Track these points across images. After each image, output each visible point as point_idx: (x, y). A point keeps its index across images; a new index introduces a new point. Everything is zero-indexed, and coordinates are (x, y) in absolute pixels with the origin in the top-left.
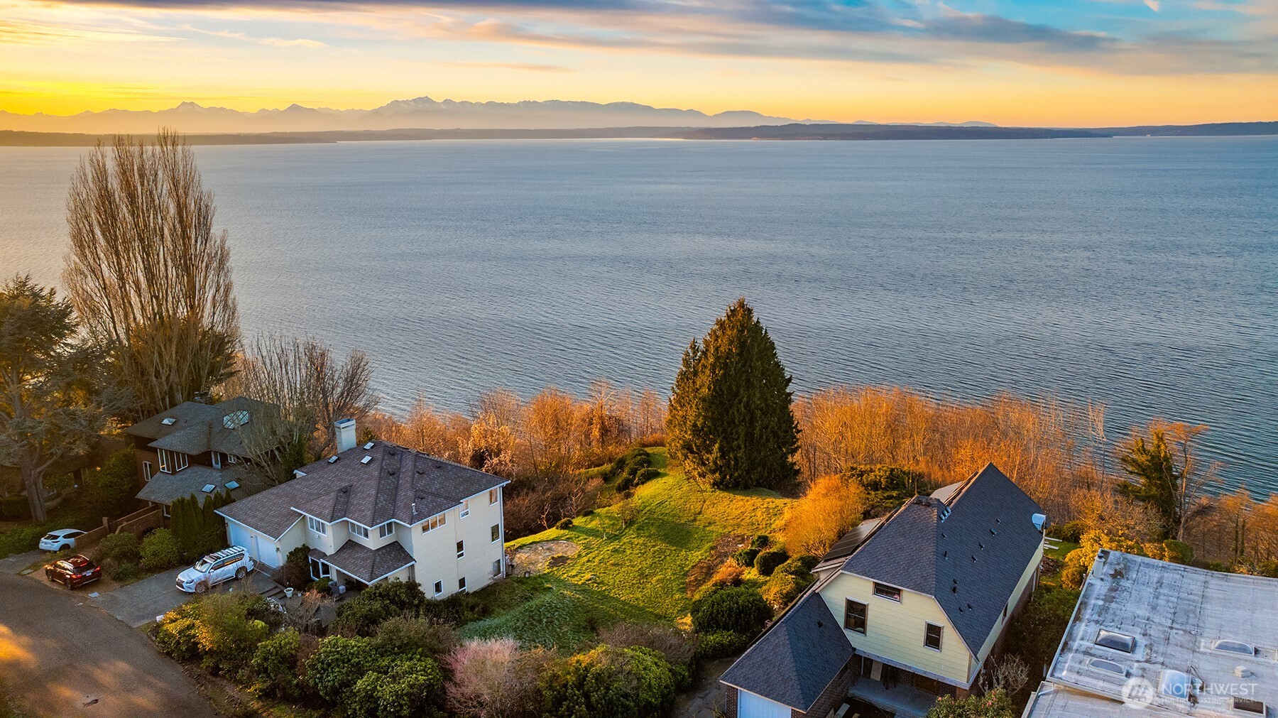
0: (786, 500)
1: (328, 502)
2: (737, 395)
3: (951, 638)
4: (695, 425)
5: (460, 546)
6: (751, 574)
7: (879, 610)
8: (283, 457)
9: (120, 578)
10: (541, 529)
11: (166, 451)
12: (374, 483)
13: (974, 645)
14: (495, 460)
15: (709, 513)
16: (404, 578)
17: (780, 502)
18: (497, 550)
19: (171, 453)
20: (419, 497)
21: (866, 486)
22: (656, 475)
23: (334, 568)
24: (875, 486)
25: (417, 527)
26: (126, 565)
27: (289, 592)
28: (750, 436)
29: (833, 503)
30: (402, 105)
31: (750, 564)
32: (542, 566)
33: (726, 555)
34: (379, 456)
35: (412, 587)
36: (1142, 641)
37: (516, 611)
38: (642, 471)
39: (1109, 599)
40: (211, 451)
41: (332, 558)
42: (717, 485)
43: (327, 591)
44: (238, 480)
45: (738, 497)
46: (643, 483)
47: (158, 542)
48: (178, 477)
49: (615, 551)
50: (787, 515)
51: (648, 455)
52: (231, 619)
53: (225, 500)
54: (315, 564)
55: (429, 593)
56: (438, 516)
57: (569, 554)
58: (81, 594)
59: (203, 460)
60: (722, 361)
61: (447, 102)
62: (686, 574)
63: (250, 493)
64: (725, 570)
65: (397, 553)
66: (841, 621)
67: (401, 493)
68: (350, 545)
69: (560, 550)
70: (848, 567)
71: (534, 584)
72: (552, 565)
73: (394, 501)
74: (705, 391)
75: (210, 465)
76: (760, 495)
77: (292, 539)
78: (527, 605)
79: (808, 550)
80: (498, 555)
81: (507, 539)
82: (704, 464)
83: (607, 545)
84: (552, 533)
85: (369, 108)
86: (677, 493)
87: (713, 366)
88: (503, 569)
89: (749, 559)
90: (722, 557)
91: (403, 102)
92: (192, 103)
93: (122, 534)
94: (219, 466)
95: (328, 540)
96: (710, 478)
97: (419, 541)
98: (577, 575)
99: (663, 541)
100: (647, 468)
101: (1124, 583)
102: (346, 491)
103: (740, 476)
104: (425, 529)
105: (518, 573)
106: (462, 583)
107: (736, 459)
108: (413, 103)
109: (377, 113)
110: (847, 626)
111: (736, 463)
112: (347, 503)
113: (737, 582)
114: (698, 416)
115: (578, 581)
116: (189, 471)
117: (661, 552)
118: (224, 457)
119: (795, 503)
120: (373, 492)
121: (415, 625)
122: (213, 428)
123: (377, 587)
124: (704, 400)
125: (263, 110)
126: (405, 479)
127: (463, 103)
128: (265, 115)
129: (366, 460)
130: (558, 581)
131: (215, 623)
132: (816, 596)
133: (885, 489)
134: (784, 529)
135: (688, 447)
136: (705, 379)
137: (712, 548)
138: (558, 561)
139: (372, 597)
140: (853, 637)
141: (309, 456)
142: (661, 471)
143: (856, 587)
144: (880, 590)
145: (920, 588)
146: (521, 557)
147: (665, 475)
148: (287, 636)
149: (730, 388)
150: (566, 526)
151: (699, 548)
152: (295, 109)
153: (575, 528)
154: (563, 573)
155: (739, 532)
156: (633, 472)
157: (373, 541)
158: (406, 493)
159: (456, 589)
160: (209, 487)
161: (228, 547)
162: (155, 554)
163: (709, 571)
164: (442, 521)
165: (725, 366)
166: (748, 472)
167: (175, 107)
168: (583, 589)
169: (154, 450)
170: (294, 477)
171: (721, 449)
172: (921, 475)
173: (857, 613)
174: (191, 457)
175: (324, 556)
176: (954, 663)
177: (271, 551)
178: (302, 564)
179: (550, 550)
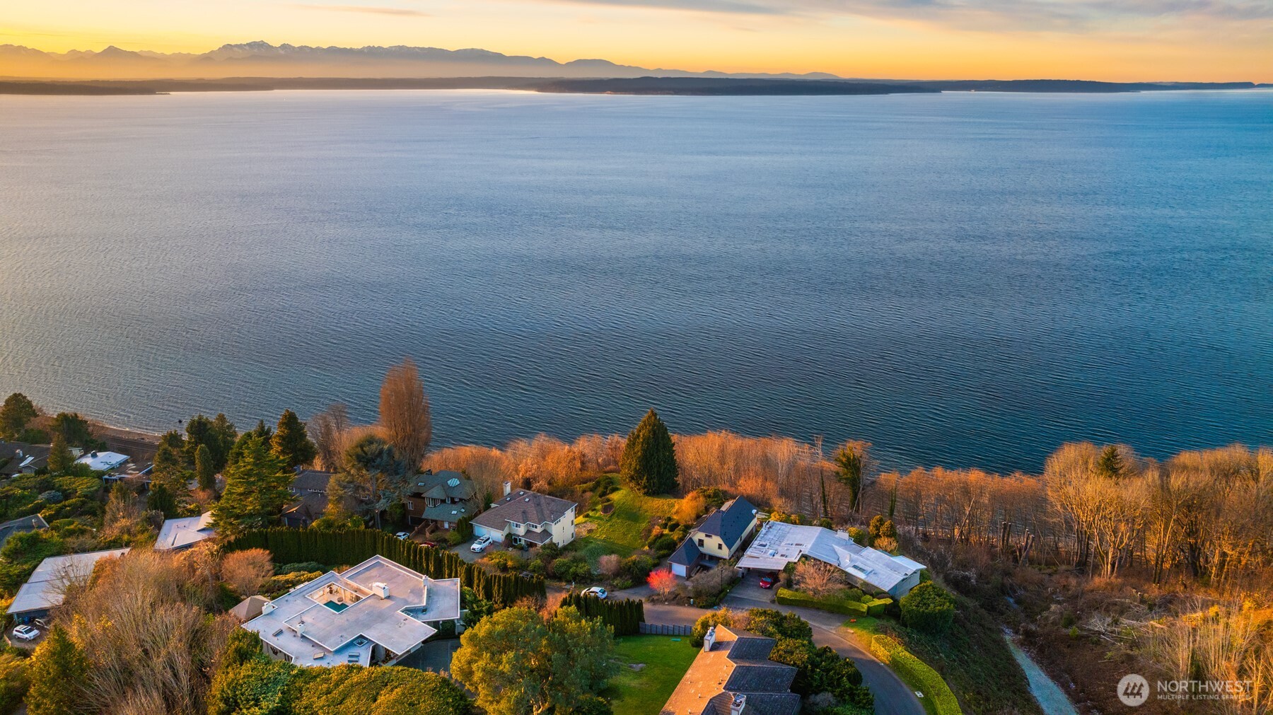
0: (675, 500)
2: (653, 455)
3: (724, 546)
4: (635, 468)
5: (564, 529)
6: (666, 532)
7: (707, 540)
8: (482, 498)
11: (432, 499)
12: (533, 509)
13: (730, 548)
15: (645, 507)
17: (673, 501)
18: (573, 528)
19: (434, 500)
20: (551, 513)
21: (705, 496)
22: (617, 489)
23: (523, 539)
24: (709, 496)
25: (552, 524)
27: (508, 549)
28: (659, 472)
29: (694, 503)
30: (237, 49)
31: (665, 528)
32: (586, 534)
33: (655, 524)
34: (531, 498)
35: (552, 544)
36: (768, 544)
37: (585, 551)
38: (610, 487)
39: (765, 534)
41: (522, 536)
42: (647, 494)
43: (520, 547)
45: (655, 499)
46: (612, 493)
48: (437, 508)
49: (610, 525)
50: (676, 507)
51: (610, 478)
53: (471, 518)
54: (516, 539)
56: (558, 519)
57: (593, 528)
59: (444, 501)
60: (646, 440)
62: (641, 533)
63: (477, 514)
64: (656, 530)
65: (546, 533)
66: (697, 544)
67: (545, 512)
68: (529, 531)
69: (589, 527)
70: (699, 530)
73: (543, 515)
74: (639, 454)
75: (448, 503)
76: (664, 497)
77: (506, 531)
78: (587, 548)
79: (686, 522)
80: (574, 530)
82: (639, 484)
83: (607, 523)
86: (629, 498)
87: (642, 443)
88: (574, 534)
89: (665, 526)
90: (653, 525)
91: (236, 46)
94: (452, 503)
95: (521, 531)
96: (642, 491)
97: (553, 528)
98: (600, 535)
99: (629, 520)
100: (611, 485)
101: (771, 530)
102: (524, 512)
103: (655, 490)
104: (555, 524)
106: (566, 541)
107: (653, 482)
110: (699, 545)
111: (654, 484)
112: (526, 516)
113: (662, 535)
114: (636, 465)
115: (601, 538)
116: (441, 506)
117: (629, 525)
119: (680, 501)
120: (535, 512)
122: (445, 487)
124: (639, 457)
127: (302, 48)
129: (527, 500)
132: (691, 538)
133: (713, 498)
134: (677, 512)
135: (632, 478)
136: (638, 448)
137: (649, 522)
138: (590, 531)
140: (700, 548)
142: (618, 487)
143: (701, 536)
144: (707, 536)
145: (716, 535)
147: (621, 488)
149: (650, 453)
150: (587, 516)
151: (644, 522)
153: (591, 517)
155: (658, 514)
156: (606, 488)
157: (539, 530)
158: (547, 512)
159: (563, 544)
160: (456, 512)
161: (480, 536)
162: (455, 540)
163: (650, 531)
164: (560, 520)
165: (648, 443)
166: (659, 488)
168: (604, 540)
169: (424, 498)
170: (492, 507)
171: (647, 479)
172: (726, 492)
173: (701, 542)
174: (441, 500)
175: (519, 536)
176: (725, 553)
177: (498, 535)
178: (511, 540)
179: (584, 527)
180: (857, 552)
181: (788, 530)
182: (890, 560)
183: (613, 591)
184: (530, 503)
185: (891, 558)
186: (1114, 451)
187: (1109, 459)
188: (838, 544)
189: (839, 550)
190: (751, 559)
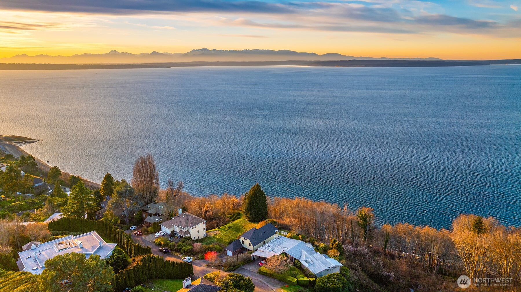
1: (178, 223)
3: (251, 245)
5: (198, 231)
8: (170, 215)
9: (145, 234)
10: (215, 228)
12: (185, 221)
13: (253, 246)
14: (209, 213)
15: (245, 226)
16: (189, 236)
18: (204, 232)
19: (150, 213)
20: (192, 223)
22: (239, 218)
23: (178, 234)
25: (191, 228)
26: (146, 233)
27: (172, 237)
30: (196, 51)
32: (213, 235)
34: (185, 216)
35: (190, 237)
36: (272, 246)
37: (207, 242)
40: (156, 213)
42: (249, 221)
43: (178, 237)
44: (162, 218)
46: (237, 220)
47: (150, 229)
48: (151, 217)
49: (226, 233)
51: (239, 213)
52: (166, 240)
53: (161, 223)
54: (175, 233)
55: (193, 239)
56: (195, 226)
58: (140, 237)
59: (155, 215)
61: (214, 50)
63: (165, 221)
65: (188, 232)
66: (241, 243)
67: (189, 223)
68: (181, 231)
69: (217, 232)
70: (244, 236)
71: (211, 238)
72: (214, 235)
75: (156, 215)
77: (172, 229)
78: (209, 241)
80: (205, 233)
81: (206, 230)
82: (247, 216)
83: (225, 232)
84: (216, 229)
85: (183, 53)
86: (241, 222)
88: (205, 235)
91: (197, 50)
92: (115, 51)
93: (144, 228)
94: (158, 216)
95: (177, 230)
96: (248, 219)
97: (191, 230)
98: (218, 237)
99: (235, 231)
100: (238, 216)
101: (278, 240)
102: (180, 222)
103: (253, 219)
104: (193, 228)
105: (208, 236)
106: (198, 237)
107: (252, 216)
108: (200, 51)
109: (186, 55)
112: (181, 224)
115: (218, 238)
116: (153, 217)
117: (234, 233)
118: (159, 214)
120: (185, 222)
121: (190, 242)
122: (157, 209)
123: (185, 237)
124: (247, 204)
125: (142, 54)
126: (190, 220)
127: (220, 50)
128: (143, 55)
129: (184, 217)
130: (215, 237)
131: (163, 241)
132: (238, 239)
135: (245, 213)
138: (216, 234)
139: (184, 239)
140: (242, 245)
141: (173, 215)
143: (244, 239)
145: (248, 239)
146: (210, 233)
147: (241, 218)
148: (173, 243)
150: (219, 228)
152: (155, 53)
154: (216, 236)
156: (235, 217)
157: (184, 230)
158: (190, 223)
159: (197, 238)
160: (157, 220)
161: (161, 230)
162: (150, 231)
164: (195, 227)
167: (109, 53)
168: (219, 239)
169: (147, 212)
170: (171, 219)
171: (250, 214)
173: (243, 242)
174: (153, 214)
175: (177, 232)
176: (251, 248)
177: (169, 231)
178: (173, 234)
179: (215, 232)
180: (311, 254)
181: (285, 241)
182: (325, 259)
183: (196, 259)
184: (184, 218)
185: (326, 259)
186: (480, 219)
187: (477, 223)
188: (305, 250)
189: (304, 252)
190: (261, 252)
